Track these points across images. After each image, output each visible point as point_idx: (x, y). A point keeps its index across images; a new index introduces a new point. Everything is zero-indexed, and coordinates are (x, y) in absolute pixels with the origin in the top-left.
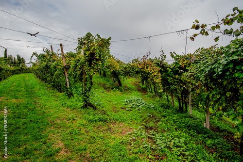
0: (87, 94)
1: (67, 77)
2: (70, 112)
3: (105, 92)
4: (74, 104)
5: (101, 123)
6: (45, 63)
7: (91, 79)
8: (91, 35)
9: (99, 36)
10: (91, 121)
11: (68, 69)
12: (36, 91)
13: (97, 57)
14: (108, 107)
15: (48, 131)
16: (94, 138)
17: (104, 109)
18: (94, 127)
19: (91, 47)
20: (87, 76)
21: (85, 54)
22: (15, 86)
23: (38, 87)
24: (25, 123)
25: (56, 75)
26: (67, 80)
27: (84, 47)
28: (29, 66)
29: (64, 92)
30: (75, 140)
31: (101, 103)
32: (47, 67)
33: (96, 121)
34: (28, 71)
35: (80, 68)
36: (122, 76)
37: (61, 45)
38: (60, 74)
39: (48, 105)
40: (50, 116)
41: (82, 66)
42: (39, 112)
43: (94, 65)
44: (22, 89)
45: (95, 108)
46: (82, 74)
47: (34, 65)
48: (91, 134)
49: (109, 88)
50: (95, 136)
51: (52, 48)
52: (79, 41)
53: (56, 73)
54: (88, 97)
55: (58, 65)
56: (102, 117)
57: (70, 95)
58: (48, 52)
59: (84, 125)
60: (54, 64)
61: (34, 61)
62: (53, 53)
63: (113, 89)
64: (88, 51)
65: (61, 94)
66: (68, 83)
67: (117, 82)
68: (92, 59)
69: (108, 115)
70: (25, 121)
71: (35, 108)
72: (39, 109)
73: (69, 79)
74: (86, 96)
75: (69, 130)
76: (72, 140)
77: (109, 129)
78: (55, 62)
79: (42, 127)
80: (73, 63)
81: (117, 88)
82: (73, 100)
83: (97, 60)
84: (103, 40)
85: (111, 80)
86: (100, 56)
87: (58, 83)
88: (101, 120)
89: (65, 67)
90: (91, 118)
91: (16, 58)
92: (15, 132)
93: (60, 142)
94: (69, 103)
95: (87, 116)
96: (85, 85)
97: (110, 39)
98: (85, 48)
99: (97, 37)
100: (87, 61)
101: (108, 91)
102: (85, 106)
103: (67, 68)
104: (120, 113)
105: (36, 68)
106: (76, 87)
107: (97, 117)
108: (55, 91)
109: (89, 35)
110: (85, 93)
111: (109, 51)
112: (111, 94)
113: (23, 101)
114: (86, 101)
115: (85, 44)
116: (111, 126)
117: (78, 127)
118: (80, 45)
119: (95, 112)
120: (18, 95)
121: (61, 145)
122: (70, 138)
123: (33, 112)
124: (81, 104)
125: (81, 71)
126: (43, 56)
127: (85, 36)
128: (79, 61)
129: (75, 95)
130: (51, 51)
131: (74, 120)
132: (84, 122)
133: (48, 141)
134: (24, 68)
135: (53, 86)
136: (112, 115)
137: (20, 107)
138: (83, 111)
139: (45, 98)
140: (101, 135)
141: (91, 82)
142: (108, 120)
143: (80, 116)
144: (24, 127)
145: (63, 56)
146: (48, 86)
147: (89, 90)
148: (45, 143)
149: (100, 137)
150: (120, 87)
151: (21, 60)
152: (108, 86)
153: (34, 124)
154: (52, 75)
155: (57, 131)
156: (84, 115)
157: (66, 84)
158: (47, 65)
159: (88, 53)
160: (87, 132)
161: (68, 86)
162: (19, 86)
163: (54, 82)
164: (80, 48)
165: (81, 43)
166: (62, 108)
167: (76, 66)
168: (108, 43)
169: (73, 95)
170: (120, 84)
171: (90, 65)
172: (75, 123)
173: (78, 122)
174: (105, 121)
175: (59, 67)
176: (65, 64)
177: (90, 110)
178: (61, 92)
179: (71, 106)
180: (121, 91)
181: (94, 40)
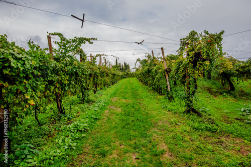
0: (190, 98)
1: (168, 80)
2: (172, 116)
3: (212, 97)
4: (175, 108)
5: (208, 133)
6: (147, 67)
7: (195, 82)
8: (196, 33)
9: (206, 32)
10: (196, 129)
11: (170, 72)
12: (140, 94)
13: (205, 57)
14: (216, 116)
15: (152, 131)
16: (200, 148)
17: (212, 117)
18: (200, 136)
19: (196, 46)
20: (191, 79)
21: (188, 55)
22: (124, 88)
23: (140, 90)
24: (133, 121)
25: (157, 79)
26: (168, 83)
27: (188, 47)
28: (133, 71)
29: (164, 95)
30: (178, 146)
31: (207, 109)
32: (149, 71)
33: (201, 129)
34: (132, 75)
35: (183, 71)
36: (236, 78)
37: (162, 49)
38: (161, 78)
39: (150, 107)
40: (153, 117)
41: (185, 68)
42: (143, 113)
43: (200, 67)
44: (129, 91)
45: (199, 115)
46: (185, 76)
47: (137, 70)
48: (197, 143)
49: (216, 92)
50: (201, 146)
51: (153, 53)
52: (181, 42)
53: (157, 76)
54: (191, 102)
55: (159, 69)
56: (209, 126)
57: (171, 99)
58: (149, 57)
59: (188, 132)
60: (155, 68)
61: (137, 67)
62: (154, 58)
63: (221, 94)
64: (192, 51)
65: (161, 97)
66: (169, 86)
67: (227, 86)
68: (196, 59)
69: (217, 125)
70: (133, 118)
71: (140, 108)
72: (143, 110)
73: (170, 83)
74: (189, 101)
75: (172, 134)
76: (176, 145)
77: (221, 143)
78: (157, 66)
79: (147, 127)
80: (174, 66)
81: (229, 92)
82: (175, 104)
83: (204, 60)
84: (212, 36)
85: (219, 83)
86: (208, 55)
87: (159, 86)
88: (209, 130)
89: (166, 70)
90: (196, 126)
91: (124, 65)
92: (127, 127)
93: (164, 144)
94: (169, 107)
95: (191, 123)
96: (189, 88)
97: (222, 33)
98: (188, 49)
99: (204, 34)
100: (191, 62)
101: (216, 96)
102: (188, 112)
103: (168, 71)
104: (235, 125)
105: (139, 73)
106: (176, 91)
107: (203, 126)
108: (156, 94)
109: (193, 34)
110: (188, 97)
111: (221, 47)
112: (220, 100)
113: (131, 101)
114: (189, 106)
115: (188, 44)
116: (223, 139)
117: (182, 133)
118: (183, 45)
119: (200, 119)
120: (127, 96)
121: (165, 148)
122: (173, 142)
123: (139, 112)
124: (184, 109)
125: (184, 73)
126: (145, 61)
127: (188, 35)
128: (181, 62)
129: (176, 99)
130: (152, 56)
131: (176, 124)
132: (188, 129)
133: (152, 140)
134: (129, 73)
135: (154, 89)
136: (224, 126)
137: (129, 106)
138: (186, 116)
139: (147, 100)
140: (210, 147)
141: (196, 85)
142: (218, 131)
143: (183, 122)
144: (133, 124)
145: (164, 59)
146: (149, 89)
147: (193, 94)
148: (150, 142)
149: (209, 150)
150: (233, 92)
151: (127, 66)
152: (214, 90)
153: (140, 123)
154: (154, 79)
155: (160, 133)
156: (187, 121)
157: (167, 87)
158: (149, 69)
159: (191, 54)
160: (192, 141)
161: (169, 89)
162: (126, 88)
163: (154, 85)
164: (182, 49)
165: (184, 43)
166: (163, 111)
167: (178, 68)
168: (220, 38)
169: (173, 99)
170: (233, 88)
171: (194, 67)
172: (178, 128)
173: (181, 127)
174: (213, 132)
175: (160, 70)
176: (166, 68)
177: (195, 116)
178: (161, 95)
179: (172, 110)
180: (235, 97)
181: (199, 38)
